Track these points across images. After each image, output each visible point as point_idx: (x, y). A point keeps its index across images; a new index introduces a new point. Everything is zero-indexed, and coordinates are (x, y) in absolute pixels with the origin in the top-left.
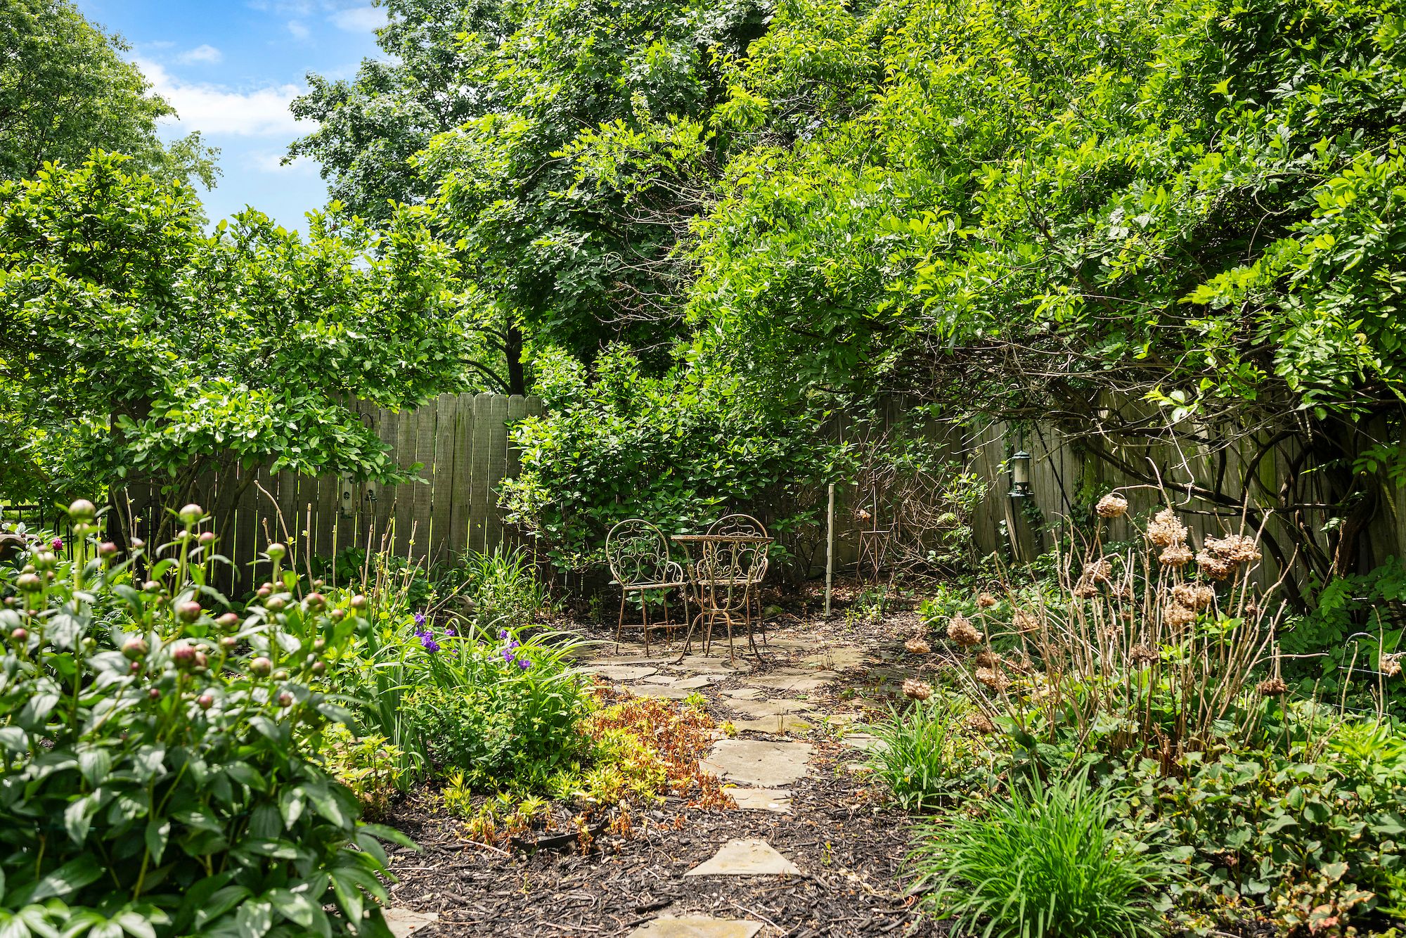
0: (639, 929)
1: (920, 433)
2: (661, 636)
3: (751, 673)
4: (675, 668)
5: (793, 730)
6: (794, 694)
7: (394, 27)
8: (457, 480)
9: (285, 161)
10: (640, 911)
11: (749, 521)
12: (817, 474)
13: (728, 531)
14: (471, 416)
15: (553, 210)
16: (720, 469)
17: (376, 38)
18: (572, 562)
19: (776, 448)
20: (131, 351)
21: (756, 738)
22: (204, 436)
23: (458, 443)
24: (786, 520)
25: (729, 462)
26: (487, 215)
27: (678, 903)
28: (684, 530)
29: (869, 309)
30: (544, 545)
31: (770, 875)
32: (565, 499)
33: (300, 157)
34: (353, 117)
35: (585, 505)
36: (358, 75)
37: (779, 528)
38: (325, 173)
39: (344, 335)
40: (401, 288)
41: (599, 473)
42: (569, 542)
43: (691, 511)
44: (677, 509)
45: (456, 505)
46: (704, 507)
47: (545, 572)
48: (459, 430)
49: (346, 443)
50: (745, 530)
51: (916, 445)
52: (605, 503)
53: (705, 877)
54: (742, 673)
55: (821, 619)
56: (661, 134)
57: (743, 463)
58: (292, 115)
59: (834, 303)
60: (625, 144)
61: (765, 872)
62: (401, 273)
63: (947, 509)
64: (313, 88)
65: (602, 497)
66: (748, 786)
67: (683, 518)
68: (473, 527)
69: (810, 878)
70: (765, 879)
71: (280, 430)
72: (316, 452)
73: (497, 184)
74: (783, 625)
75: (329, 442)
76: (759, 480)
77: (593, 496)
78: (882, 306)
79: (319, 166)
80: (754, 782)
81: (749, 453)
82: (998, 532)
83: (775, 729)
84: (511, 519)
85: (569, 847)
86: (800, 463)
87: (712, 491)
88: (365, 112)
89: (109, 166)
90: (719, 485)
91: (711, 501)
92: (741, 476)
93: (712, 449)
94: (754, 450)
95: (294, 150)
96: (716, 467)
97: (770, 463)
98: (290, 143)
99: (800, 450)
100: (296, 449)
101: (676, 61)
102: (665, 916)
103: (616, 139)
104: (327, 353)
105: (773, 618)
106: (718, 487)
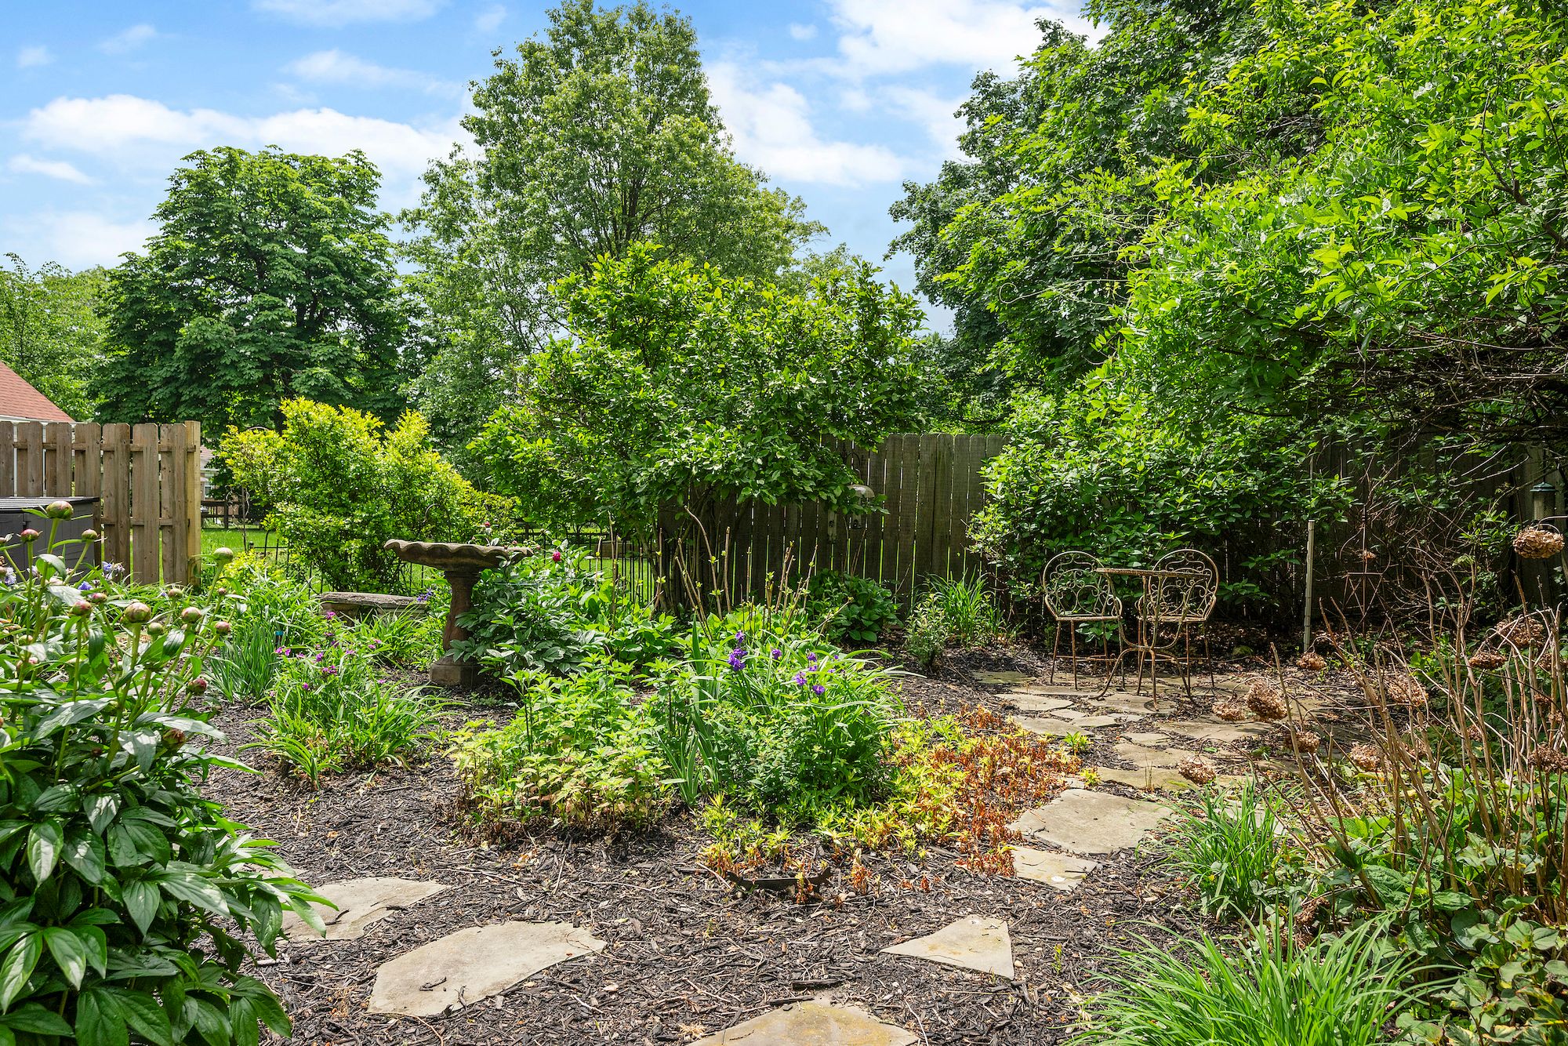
0: (780, 1010)
1: (1445, 467)
2: (1101, 669)
3: (1172, 716)
4: (1095, 703)
5: (1167, 788)
6: (1201, 747)
7: (974, 133)
8: (938, 513)
9: (887, 257)
10: (798, 987)
11: (1197, 556)
12: (1298, 510)
13: (1176, 566)
14: (951, 454)
15: (1059, 266)
16: (1185, 503)
17: (958, 144)
18: (1023, 590)
19: (1250, 482)
20: (640, 401)
21: (1118, 793)
22: (682, 468)
23: (939, 479)
24: (1260, 558)
25: (1196, 496)
26: (1003, 274)
27: (848, 985)
28: (1136, 564)
29: (1282, 315)
30: (1004, 572)
31: (978, 972)
32: (1021, 530)
33: (899, 252)
34: (932, 211)
35: (1044, 537)
36: (940, 176)
37: (1251, 565)
38: (918, 263)
39: (808, 382)
40: (866, 338)
41: (1056, 507)
42: (1023, 572)
43: (1147, 545)
44: (1133, 542)
45: (937, 535)
46: (1164, 542)
47: (1003, 600)
48: (940, 467)
49: (803, 476)
50: (1195, 566)
51: (1440, 480)
52: (1062, 536)
53: (899, 958)
54: (1161, 716)
55: (1295, 665)
56: (1144, 176)
57: (1211, 497)
58: (891, 218)
59: (1252, 314)
60: (1110, 190)
61: (972, 966)
62: (866, 324)
63: (1466, 550)
64: (908, 194)
65: (1060, 529)
66: (1057, 848)
67: (1137, 552)
68: (953, 555)
69: (1018, 987)
70: (968, 976)
71: (749, 464)
72: (778, 484)
73: (1014, 247)
74: (1248, 667)
75: (787, 475)
76: (1228, 516)
77: (1052, 529)
78: (1299, 312)
79: (914, 257)
80: (1065, 845)
81: (1220, 487)
82: (1553, 580)
83: (1143, 784)
84: (974, 549)
85: (788, 892)
86: (1278, 497)
87: (1176, 527)
88: (940, 205)
89: (642, 254)
90: (1182, 520)
91: (1172, 535)
92: (1208, 511)
93: (1178, 483)
94: (1224, 484)
95: (894, 246)
96: (1180, 500)
97: (1242, 499)
98: (890, 241)
99: (1280, 485)
100: (762, 482)
101: (1173, 105)
102: (823, 999)
103: (1100, 186)
104: (792, 399)
105: (1240, 659)
106: (1181, 522)
